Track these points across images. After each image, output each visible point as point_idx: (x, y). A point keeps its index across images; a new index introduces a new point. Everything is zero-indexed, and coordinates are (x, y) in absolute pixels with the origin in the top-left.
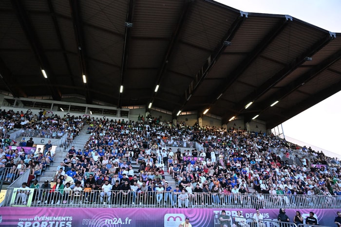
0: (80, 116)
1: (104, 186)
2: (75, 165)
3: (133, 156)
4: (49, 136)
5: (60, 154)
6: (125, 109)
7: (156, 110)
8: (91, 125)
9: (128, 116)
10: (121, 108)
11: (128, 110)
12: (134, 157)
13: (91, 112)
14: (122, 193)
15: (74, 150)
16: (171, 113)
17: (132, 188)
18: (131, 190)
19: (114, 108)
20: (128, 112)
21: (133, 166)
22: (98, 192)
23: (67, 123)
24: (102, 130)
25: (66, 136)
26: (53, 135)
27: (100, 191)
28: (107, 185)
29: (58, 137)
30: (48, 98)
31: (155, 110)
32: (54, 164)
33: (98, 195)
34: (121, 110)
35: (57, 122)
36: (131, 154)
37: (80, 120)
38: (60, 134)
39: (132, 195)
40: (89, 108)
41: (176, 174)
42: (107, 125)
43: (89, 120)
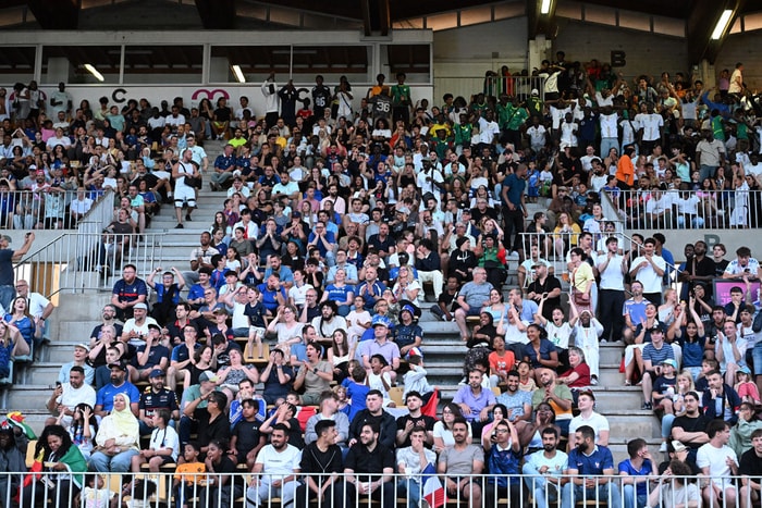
0: (178, 100)
1: (266, 454)
2: (142, 357)
3: (438, 291)
4: (29, 218)
5: (78, 307)
6: (407, 34)
7: (589, 18)
8: (235, 142)
9: (427, 70)
10: (385, 33)
11: (427, 39)
12: (445, 297)
13: (237, 69)
14: (351, 487)
15: (138, 282)
16: (677, 31)
17: (401, 462)
18: (396, 470)
19: (349, 38)
20: (426, 47)
21: (434, 347)
22: (239, 481)
23: (117, 145)
24: (286, 163)
25: (106, 211)
26: (51, 213)
27: (246, 477)
28: (279, 448)
29: (70, 221)
30: (19, 20)
31: (583, 24)
32: (54, 354)
33: (239, 494)
34: (385, 41)
35: (66, 142)
36: (428, 287)
37: (181, 120)
38: (80, 206)
39: (402, 493)
40: (217, 51)
41: (658, 382)
42: (316, 131)
43: (224, 113)
